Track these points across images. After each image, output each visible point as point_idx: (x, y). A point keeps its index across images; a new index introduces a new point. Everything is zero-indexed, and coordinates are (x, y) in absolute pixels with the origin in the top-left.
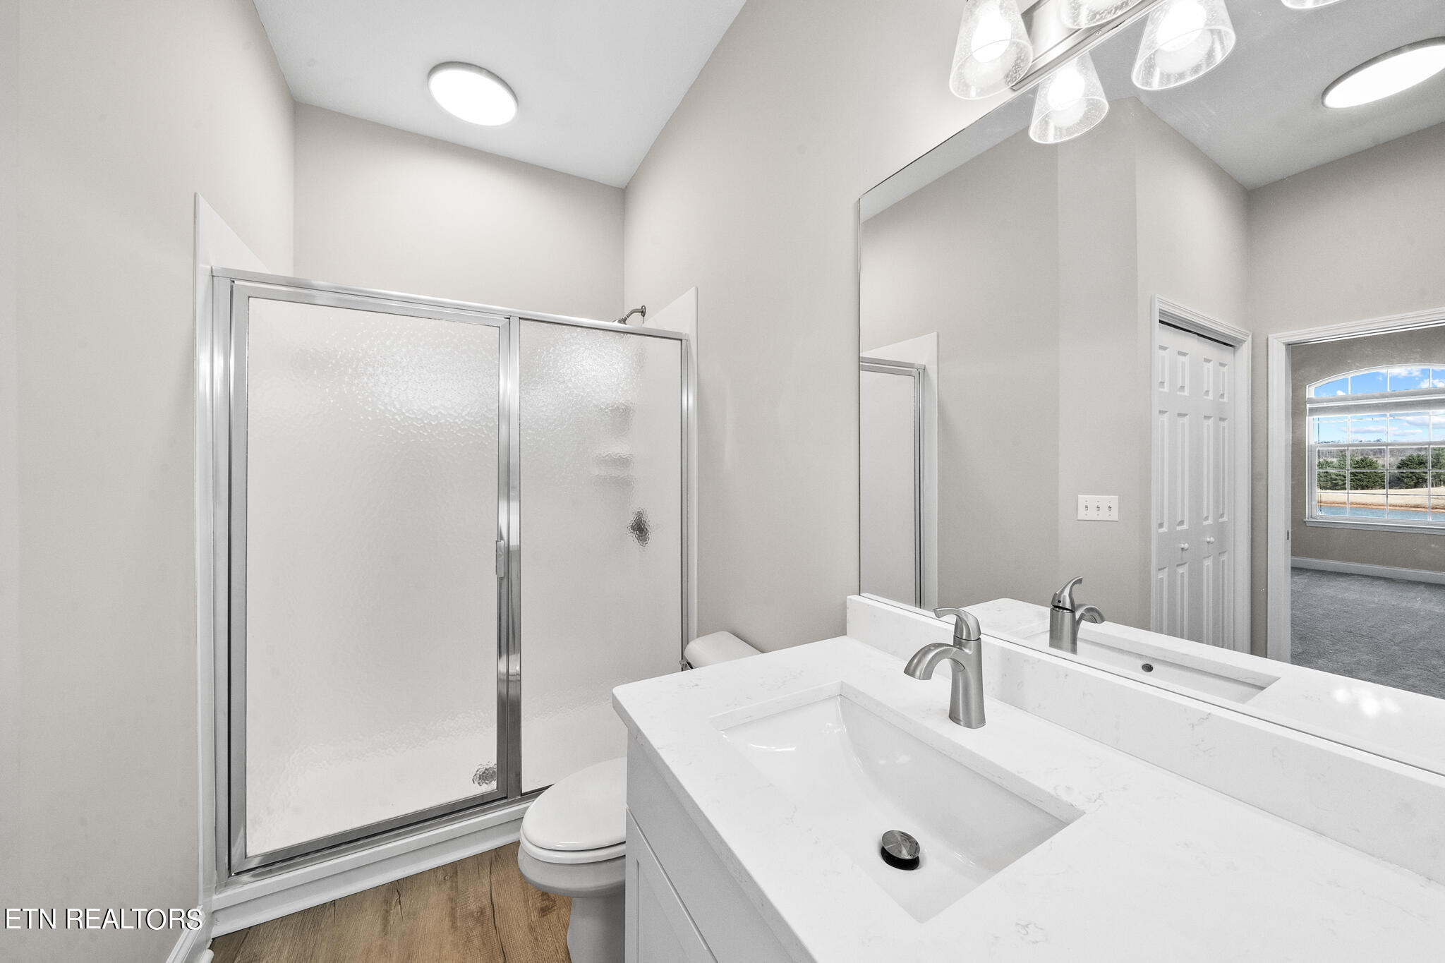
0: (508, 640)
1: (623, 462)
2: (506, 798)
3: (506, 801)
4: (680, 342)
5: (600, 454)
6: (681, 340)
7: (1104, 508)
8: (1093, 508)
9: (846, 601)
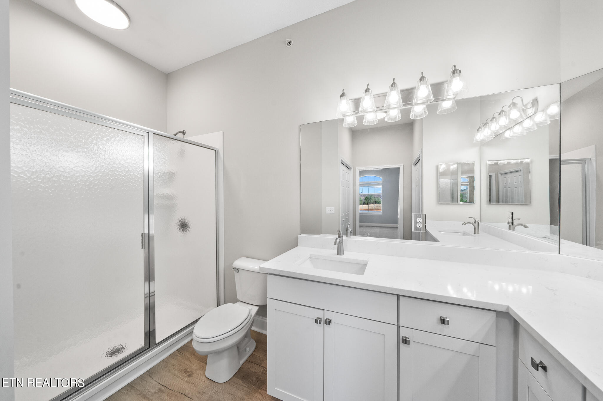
0: (149, 276)
1: (170, 198)
2: (149, 348)
3: (149, 349)
4: (215, 151)
5: (159, 194)
6: (215, 150)
7: (332, 210)
8: (329, 211)
9: (298, 237)
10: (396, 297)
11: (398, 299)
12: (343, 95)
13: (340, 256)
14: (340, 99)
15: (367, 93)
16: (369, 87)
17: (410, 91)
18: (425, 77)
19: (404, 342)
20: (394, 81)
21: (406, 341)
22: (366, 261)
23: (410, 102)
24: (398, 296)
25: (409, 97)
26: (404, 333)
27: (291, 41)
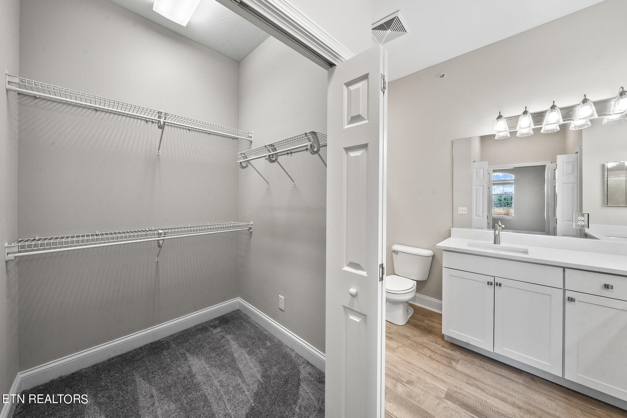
7: (464, 211)
8: (461, 211)
9: (450, 230)
10: (562, 269)
11: (564, 271)
12: (500, 117)
13: (497, 245)
14: (497, 120)
15: (525, 115)
16: (527, 110)
17: (570, 109)
18: (589, 100)
19: (569, 299)
20: (554, 103)
21: (571, 300)
22: (525, 249)
23: (570, 118)
24: (564, 268)
25: (569, 114)
26: (568, 294)
27: (444, 74)
